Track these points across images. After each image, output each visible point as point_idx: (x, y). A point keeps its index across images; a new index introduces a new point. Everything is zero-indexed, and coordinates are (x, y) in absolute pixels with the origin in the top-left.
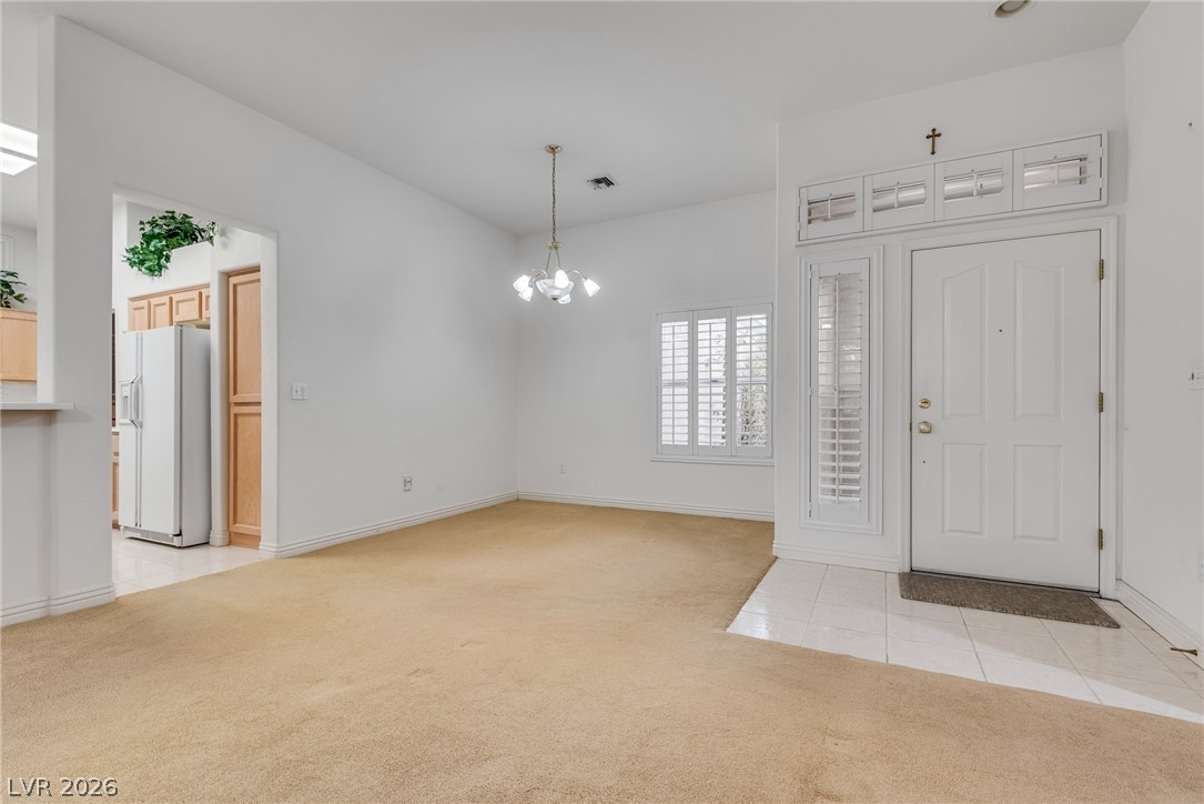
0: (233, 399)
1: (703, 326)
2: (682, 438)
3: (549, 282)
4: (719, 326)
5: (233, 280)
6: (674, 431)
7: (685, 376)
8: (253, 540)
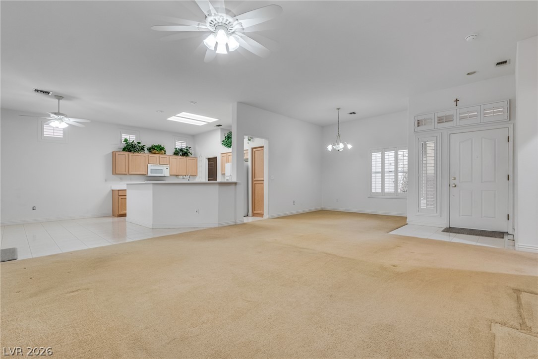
0: (254, 179)
1: (386, 154)
2: (379, 190)
3: (337, 146)
4: (392, 153)
5: (254, 150)
6: (376, 188)
7: (380, 170)
8: (262, 215)
